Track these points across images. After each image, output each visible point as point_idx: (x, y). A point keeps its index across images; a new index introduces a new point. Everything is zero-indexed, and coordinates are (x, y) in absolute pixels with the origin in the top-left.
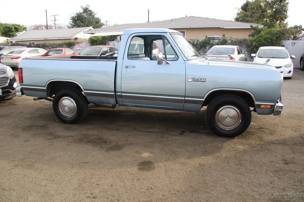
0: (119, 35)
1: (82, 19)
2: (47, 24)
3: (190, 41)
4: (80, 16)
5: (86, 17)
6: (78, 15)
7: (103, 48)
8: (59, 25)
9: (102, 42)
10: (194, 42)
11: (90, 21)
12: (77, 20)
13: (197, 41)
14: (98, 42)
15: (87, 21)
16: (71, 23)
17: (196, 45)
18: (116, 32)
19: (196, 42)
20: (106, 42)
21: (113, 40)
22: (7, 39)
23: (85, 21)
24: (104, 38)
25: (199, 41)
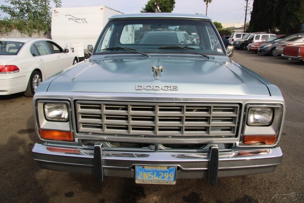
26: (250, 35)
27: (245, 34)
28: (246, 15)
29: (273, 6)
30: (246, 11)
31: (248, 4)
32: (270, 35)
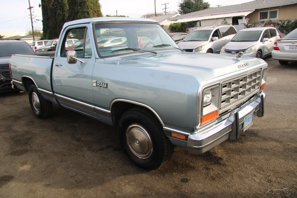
0: (199, 21)
1: (190, 5)
2: (155, 13)
3: (279, 22)
4: (188, 3)
5: (193, 3)
6: (186, 2)
7: (174, 35)
8: (169, 13)
9: (182, 29)
10: (284, 23)
11: (197, 7)
12: (185, 6)
13: (288, 22)
14: (177, 29)
15: (194, 7)
16: (180, 10)
17: (286, 27)
18: (197, 18)
19: (286, 23)
20: (185, 28)
21: (193, 26)
22: (106, 30)
23: (192, 8)
24: (183, 24)
25: (290, 21)
26: (53, 41)
27: (48, 41)
28: (32, 23)
29: (63, 14)
30: (31, 19)
31: (32, 12)
32: (74, 40)
